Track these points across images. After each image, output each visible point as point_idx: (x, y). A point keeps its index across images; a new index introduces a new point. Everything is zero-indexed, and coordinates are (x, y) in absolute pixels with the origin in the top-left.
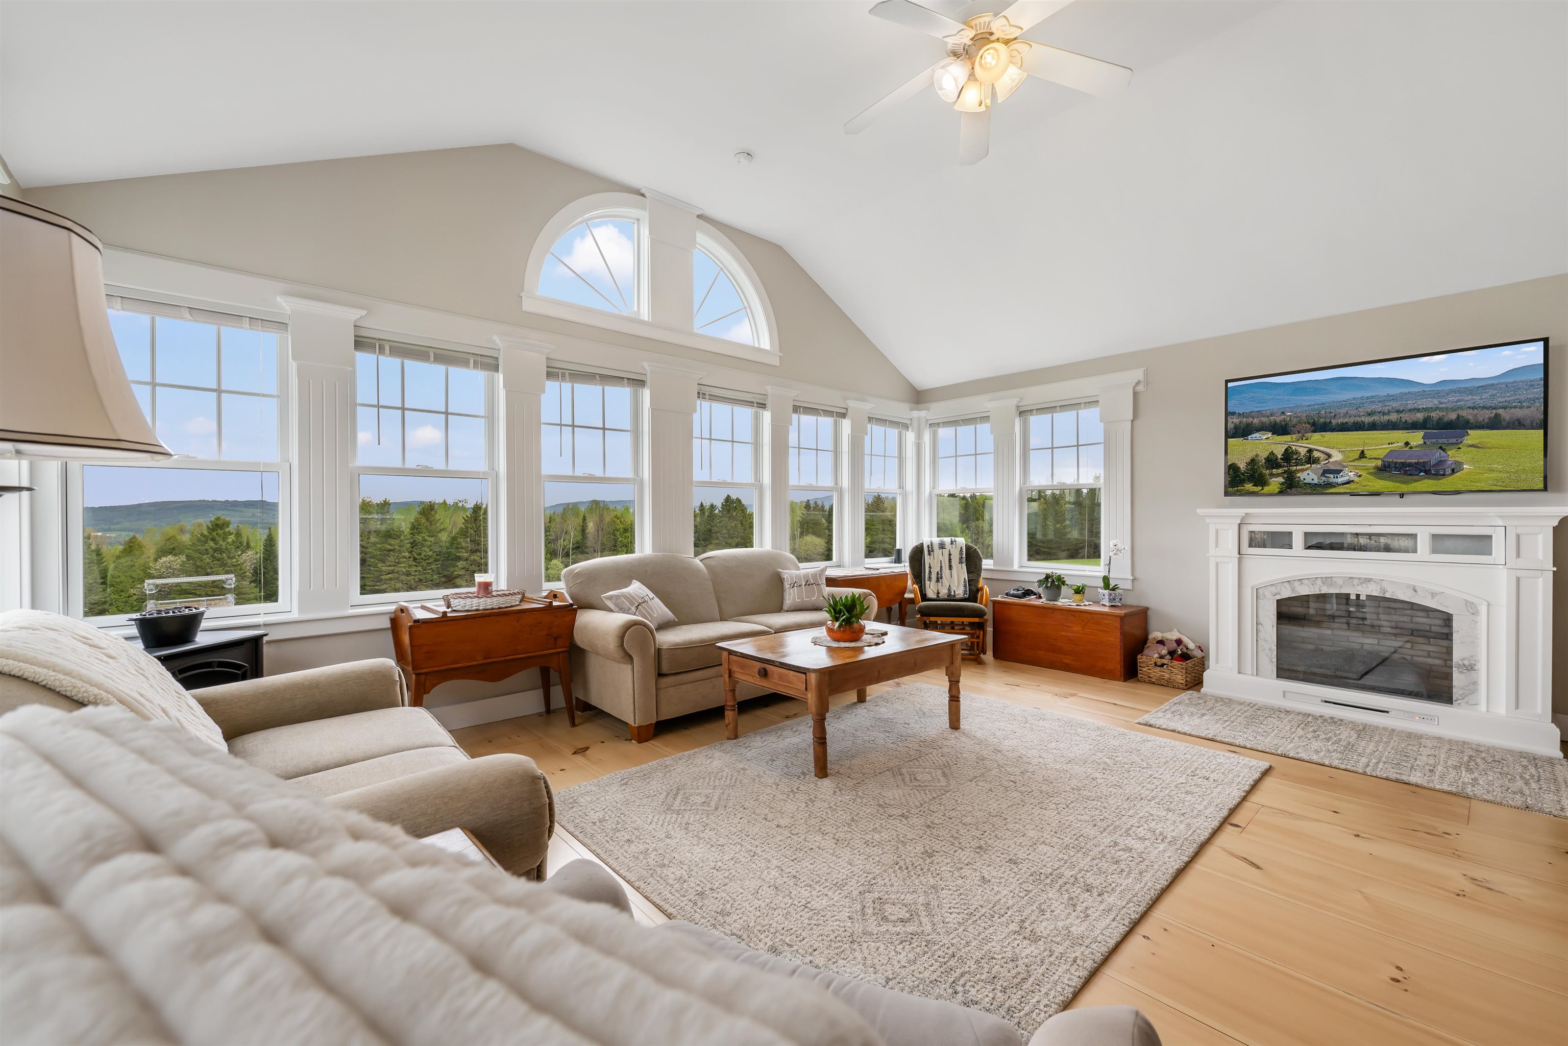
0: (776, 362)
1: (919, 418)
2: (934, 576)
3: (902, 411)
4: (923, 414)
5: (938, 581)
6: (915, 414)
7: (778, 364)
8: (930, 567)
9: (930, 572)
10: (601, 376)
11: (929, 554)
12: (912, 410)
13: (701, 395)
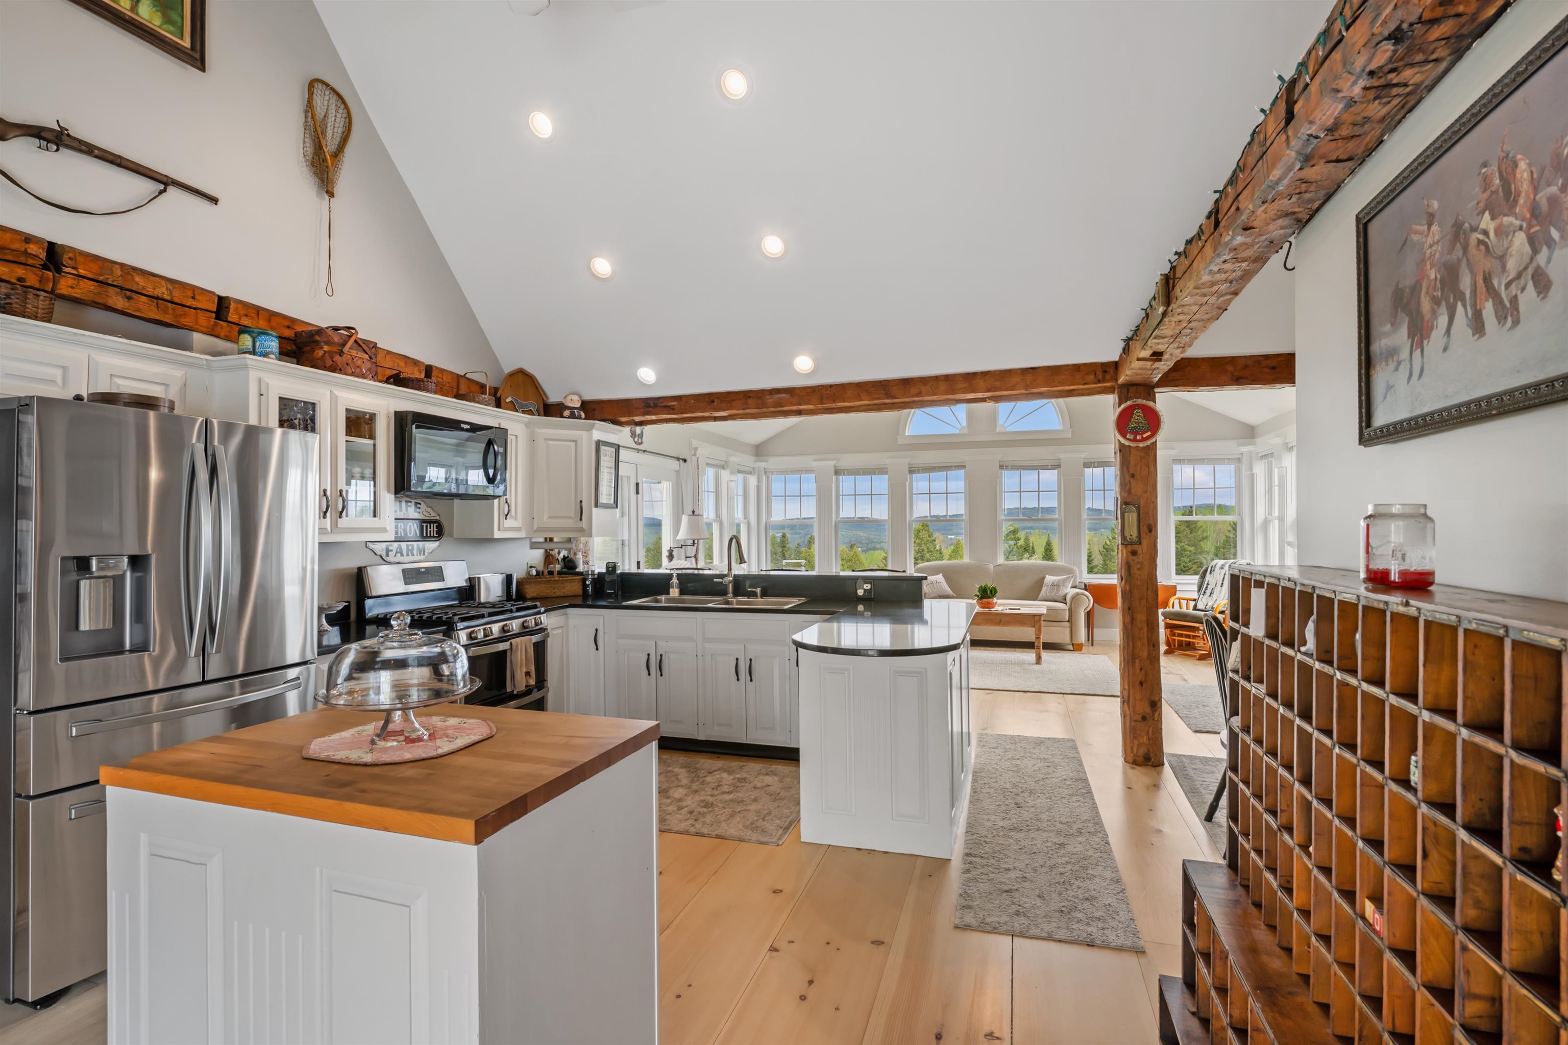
0: (1069, 435)
1: (1251, 452)
2: (1208, 592)
3: (1231, 448)
4: (1251, 448)
5: (1210, 596)
6: (1244, 449)
7: (1070, 436)
8: (1208, 584)
9: (1207, 588)
10: (939, 467)
11: (1211, 573)
12: (1239, 445)
13: (1001, 467)
